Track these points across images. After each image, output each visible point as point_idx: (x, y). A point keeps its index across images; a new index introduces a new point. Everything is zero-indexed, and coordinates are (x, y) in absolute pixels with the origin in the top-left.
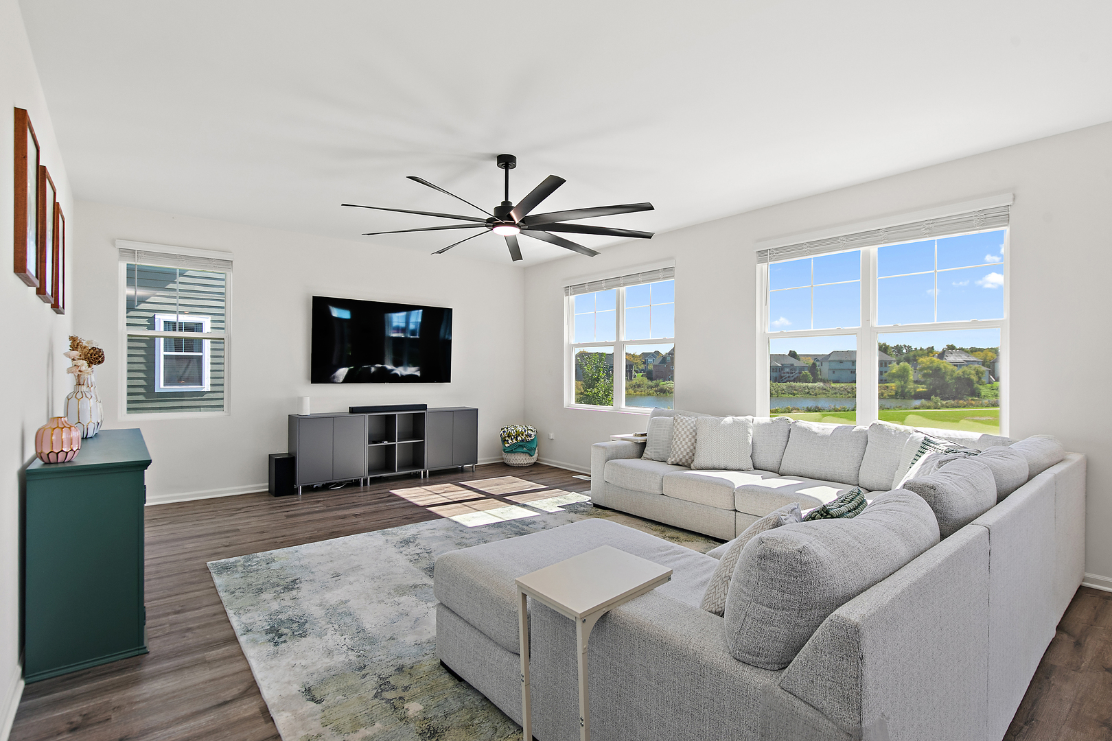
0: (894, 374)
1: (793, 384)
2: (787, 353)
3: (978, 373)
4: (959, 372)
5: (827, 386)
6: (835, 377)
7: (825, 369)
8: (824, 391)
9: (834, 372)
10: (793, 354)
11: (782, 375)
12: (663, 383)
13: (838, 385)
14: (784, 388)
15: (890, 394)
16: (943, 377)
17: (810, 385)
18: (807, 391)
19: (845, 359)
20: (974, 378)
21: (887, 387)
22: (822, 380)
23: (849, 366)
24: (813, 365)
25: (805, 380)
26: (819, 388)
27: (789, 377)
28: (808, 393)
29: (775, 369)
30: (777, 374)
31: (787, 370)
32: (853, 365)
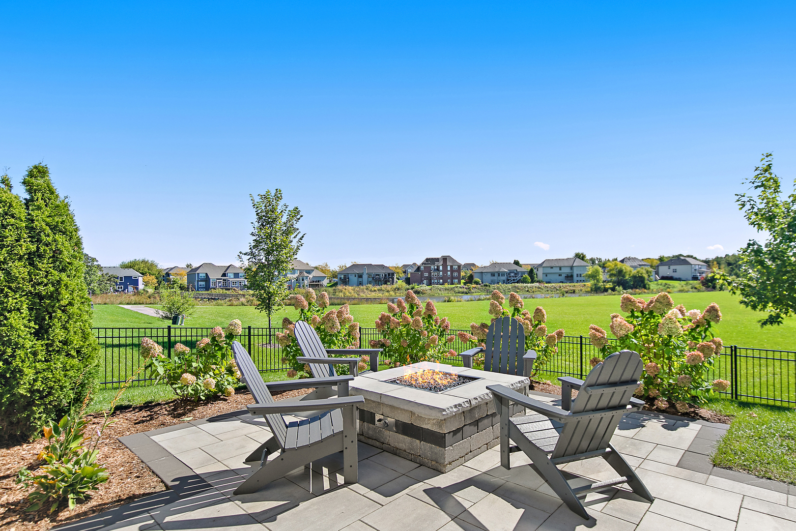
0: (589, 274)
1: (516, 284)
2: (513, 262)
3: (647, 272)
4: (634, 272)
5: (542, 285)
6: (547, 279)
7: (540, 274)
8: (539, 289)
9: (546, 276)
10: (516, 263)
11: (509, 278)
12: (418, 286)
13: (549, 285)
14: (510, 287)
15: (587, 290)
16: (624, 276)
17: (529, 285)
18: (527, 289)
19: (555, 265)
20: (646, 276)
21: (585, 285)
22: (539, 282)
23: (557, 270)
24: (532, 270)
25: (524, 281)
26: (536, 287)
27: (514, 280)
28: (528, 291)
29: (503, 274)
30: (504, 278)
31: (512, 274)
32: (560, 269)
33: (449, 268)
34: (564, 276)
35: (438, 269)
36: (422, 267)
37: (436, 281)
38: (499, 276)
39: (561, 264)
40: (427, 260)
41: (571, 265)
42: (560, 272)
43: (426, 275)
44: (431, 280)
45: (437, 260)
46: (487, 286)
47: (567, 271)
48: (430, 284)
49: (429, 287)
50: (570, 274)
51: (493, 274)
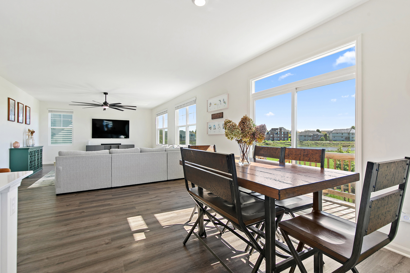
1: (317, 142)
2: (316, 130)
5: (331, 142)
6: (335, 139)
7: (331, 136)
8: (329, 144)
9: (334, 137)
10: (318, 131)
11: (313, 138)
12: (267, 141)
13: (335, 142)
14: (314, 143)
17: (324, 142)
18: (322, 144)
19: (339, 132)
22: (329, 140)
23: (341, 135)
24: (326, 135)
25: (322, 140)
26: (327, 143)
27: (316, 139)
28: (323, 145)
29: (310, 136)
30: (311, 138)
31: (315, 136)
32: (342, 134)
33: (283, 133)
34: (344, 138)
35: (277, 134)
36: (270, 132)
37: (276, 139)
38: (308, 137)
39: (343, 132)
40: (272, 129)
41: (349, 132)
42: (342, 135)
43: (271, 136)
44: (274, 138)
45: (277, 129)
46: (301, 142)
47: (346, 135)
48: (273, 140)
49: (273, 142)
50: (348, 137)
51: (305, 136)
